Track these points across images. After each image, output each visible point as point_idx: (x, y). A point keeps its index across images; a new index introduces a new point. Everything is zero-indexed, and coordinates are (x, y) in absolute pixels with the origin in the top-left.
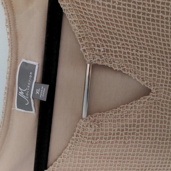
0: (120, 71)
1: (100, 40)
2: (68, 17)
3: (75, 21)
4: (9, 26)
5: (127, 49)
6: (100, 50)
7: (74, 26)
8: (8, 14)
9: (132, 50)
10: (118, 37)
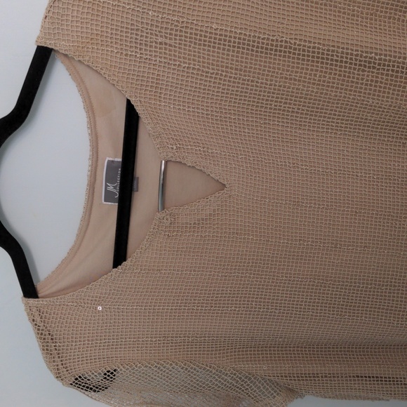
0: (193, 167)
1: (173, 139)
2: (143, 120)
3: (149, 123)
4: (90, 128)
5: (199, 146)
6: (172, 148)
7: (149, 127)
8: (89, 117)
9: (204, 148)
10: (189, 136)
